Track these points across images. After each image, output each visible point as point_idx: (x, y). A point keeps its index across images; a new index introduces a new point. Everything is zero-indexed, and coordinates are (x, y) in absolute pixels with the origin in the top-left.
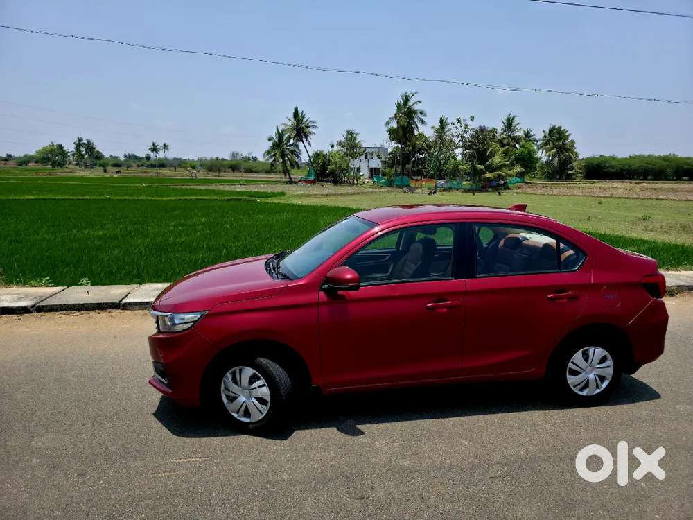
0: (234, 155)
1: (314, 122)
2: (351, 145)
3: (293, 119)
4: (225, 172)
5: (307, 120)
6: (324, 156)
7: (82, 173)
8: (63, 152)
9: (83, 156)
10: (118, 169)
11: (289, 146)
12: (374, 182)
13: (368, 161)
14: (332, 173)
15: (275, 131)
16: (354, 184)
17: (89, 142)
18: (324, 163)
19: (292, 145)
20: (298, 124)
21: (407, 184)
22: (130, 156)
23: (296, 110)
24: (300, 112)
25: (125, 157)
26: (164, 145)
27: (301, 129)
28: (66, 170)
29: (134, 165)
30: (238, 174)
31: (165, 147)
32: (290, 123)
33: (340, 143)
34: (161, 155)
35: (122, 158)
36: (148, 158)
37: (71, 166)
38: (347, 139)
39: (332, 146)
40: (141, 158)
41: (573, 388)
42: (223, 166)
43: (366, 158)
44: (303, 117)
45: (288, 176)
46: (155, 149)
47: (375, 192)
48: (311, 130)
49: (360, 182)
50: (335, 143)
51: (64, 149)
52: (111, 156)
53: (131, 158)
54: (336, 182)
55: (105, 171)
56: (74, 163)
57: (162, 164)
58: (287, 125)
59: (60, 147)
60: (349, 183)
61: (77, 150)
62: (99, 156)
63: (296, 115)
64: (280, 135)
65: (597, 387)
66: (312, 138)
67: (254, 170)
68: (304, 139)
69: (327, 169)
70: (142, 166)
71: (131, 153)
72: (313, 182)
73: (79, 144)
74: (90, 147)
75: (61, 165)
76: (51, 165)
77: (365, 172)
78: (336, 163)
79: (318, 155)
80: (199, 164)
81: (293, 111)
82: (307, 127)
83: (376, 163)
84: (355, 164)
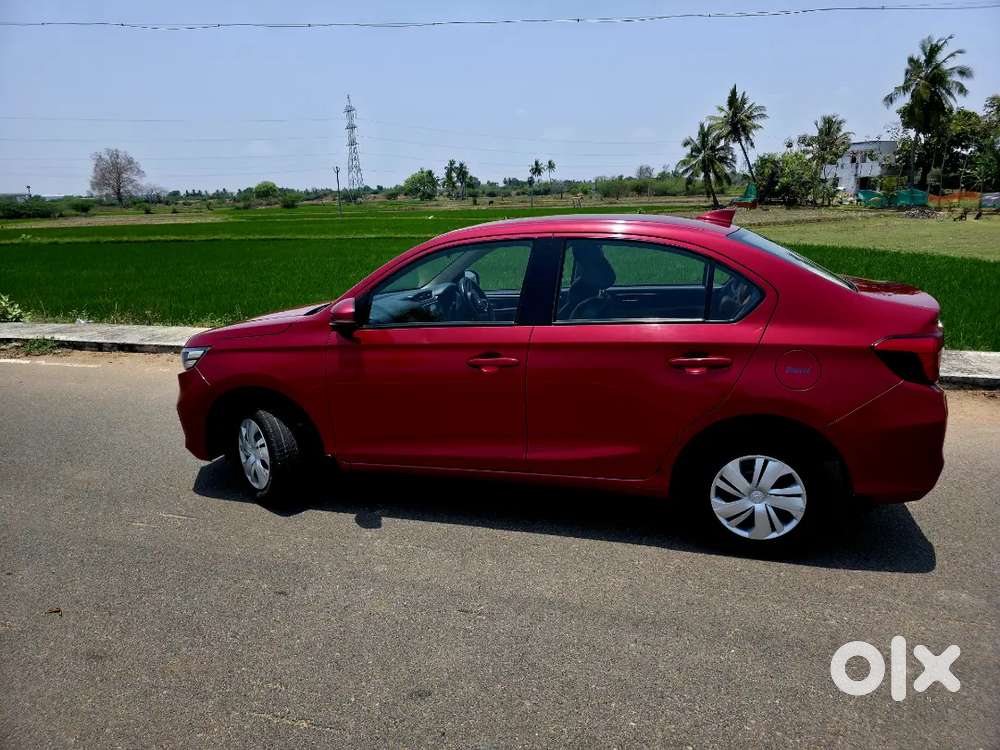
0: (642, 171)
1: (762, 108)
2: (829, 141)
3: (726, 108)
4: (627, 196)
5: (750, 107)
6: (775, 163)
7: (453, 205)
8: (433, 179)
9: (454, 183)
10: (490, 199)
11: (718, 150)
12: (859, 200)
13: (857, 167)
14: (786, 189)
15: (698, 129)
16: (822, 205)
17: (461, 165)
18: (773, 174)
19: (722, 148)
20: (735, 115)
21: (921, 202)
22: (510, 181)
23: (734, 93)
24: (739, 95)
25: (505, 182)
26: (550, 163)
27: (738, 121)
28: (435, 203)
29: (514, 193)
30: (644, 199)
31: (551, 166)
32: (723, 114)
33: (803, 140)
34: (545, 177)
35: (501, 185)
36: (531, 182)
37: (441, 198)
38: (821, 131)
39: (790, 145)
40: (523, 183)
41: (725, 523)
42: (625, 187)
43: (854, 160)
44: (744, 101)
45: (712, 198)
46: (537, 170)
47: (851, 218)
48: (756, 122)
49: (835, 201)
50: (795, 139)
51: (435, 176)
52: (488, 182)
53: (512, 183)
54: (791, 204)
55: (475, 203)
56: (446, 193)
57: (547, 190)
58: (718, 118)
59: (430, 173)
60: (814, 204)
61: (448, 176)
62: (472, 184)
63: (733, 100)
64: (704, 135)
65: (774, 529)
66: (755, 135)
67: (668, 191)
68: (743, 138)
69: (776, 183)
70: (524, 193)
71: (512, 177)
72: (753, 205)
73: (450, 170)
74: (462, 172)
75: (430, 197)
76: (420, 197)
77: (847, 186)
78: (792, 173)
79: (764, 161)
80: (594, 187)
81: (728, 94)
82: (749, 118)
83: (870, 169)
84: (829, 172)
